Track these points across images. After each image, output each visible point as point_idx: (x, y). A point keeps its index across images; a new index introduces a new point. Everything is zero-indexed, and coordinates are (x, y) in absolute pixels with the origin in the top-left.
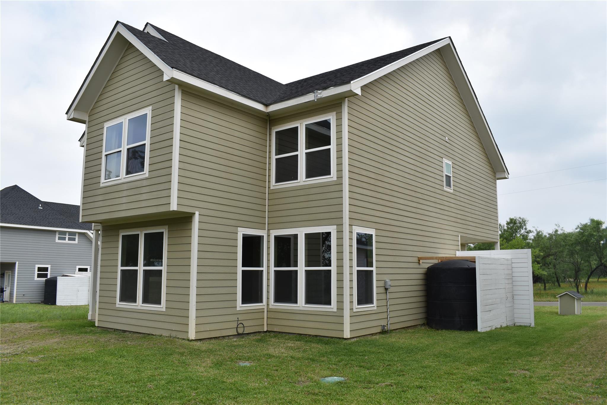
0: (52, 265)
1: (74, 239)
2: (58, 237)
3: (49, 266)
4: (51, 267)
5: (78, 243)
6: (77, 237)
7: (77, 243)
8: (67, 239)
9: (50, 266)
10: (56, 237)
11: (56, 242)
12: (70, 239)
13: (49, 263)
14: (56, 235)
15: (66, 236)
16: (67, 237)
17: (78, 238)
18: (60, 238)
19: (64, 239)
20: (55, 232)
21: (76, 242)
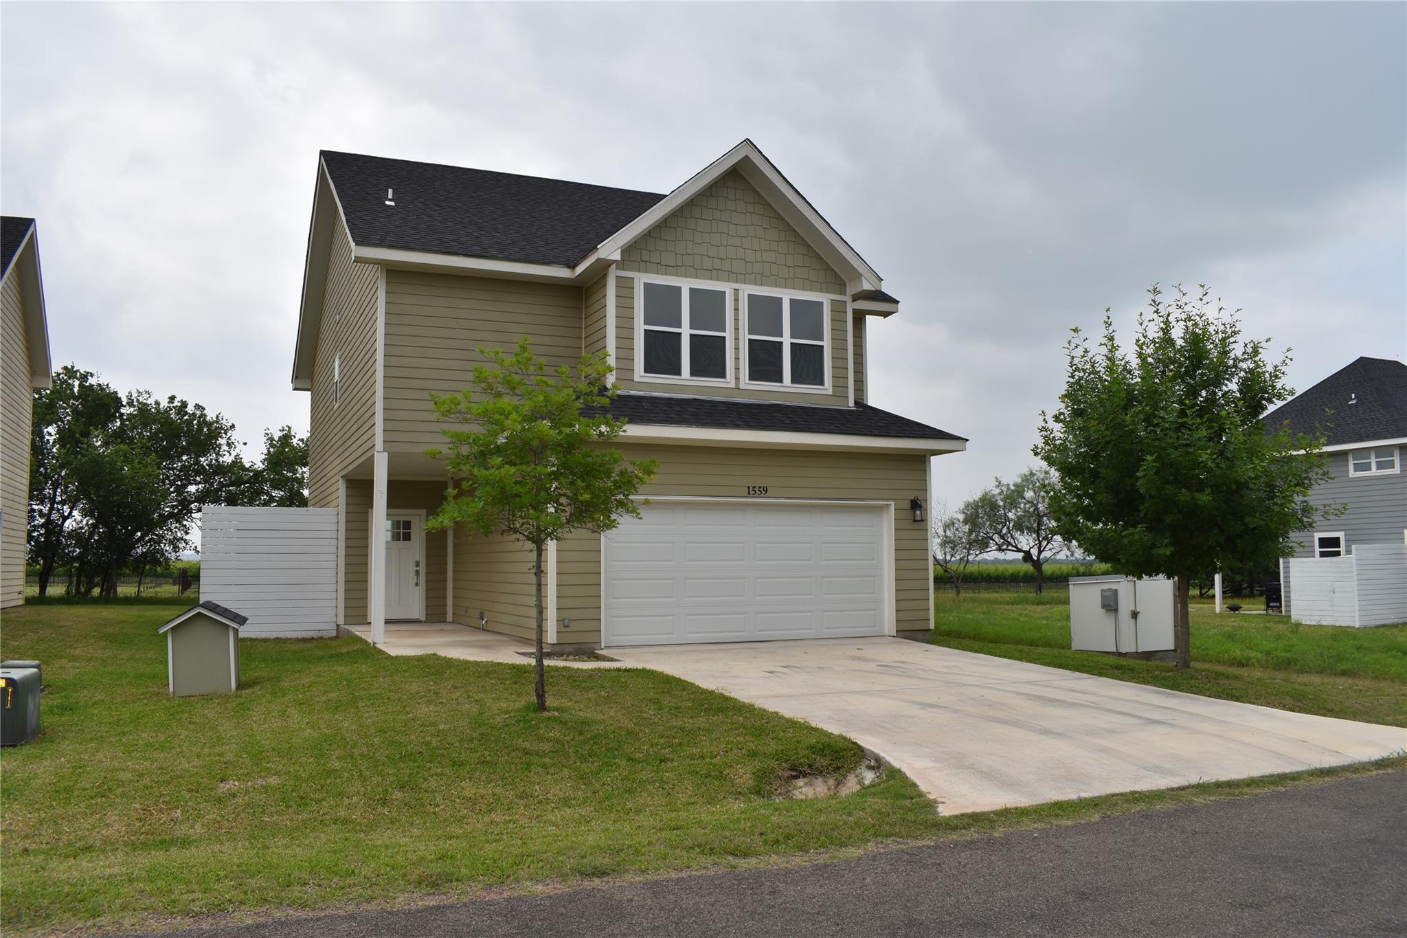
0: (1348, 532)
1: (1391, 465)
2: (1354, 464)
3: (1341, 535)
4: (1345, 535)
5: (1401, 471)
6: (1396, 459)
7: (1399, 472)
8: (1374, 466)
9: (1343, 533)
10: (1348, 465)
11: (1350, 476)
12: (1380, 466)
13: (1344, 527)
14: (1348, 460)
15: (1370, 459)
16: (1373, 461)
17: (1401, 460)
18: (1358, 468)
19: (1367, 467)
20: (1344, 454)
21: (1397, 470)
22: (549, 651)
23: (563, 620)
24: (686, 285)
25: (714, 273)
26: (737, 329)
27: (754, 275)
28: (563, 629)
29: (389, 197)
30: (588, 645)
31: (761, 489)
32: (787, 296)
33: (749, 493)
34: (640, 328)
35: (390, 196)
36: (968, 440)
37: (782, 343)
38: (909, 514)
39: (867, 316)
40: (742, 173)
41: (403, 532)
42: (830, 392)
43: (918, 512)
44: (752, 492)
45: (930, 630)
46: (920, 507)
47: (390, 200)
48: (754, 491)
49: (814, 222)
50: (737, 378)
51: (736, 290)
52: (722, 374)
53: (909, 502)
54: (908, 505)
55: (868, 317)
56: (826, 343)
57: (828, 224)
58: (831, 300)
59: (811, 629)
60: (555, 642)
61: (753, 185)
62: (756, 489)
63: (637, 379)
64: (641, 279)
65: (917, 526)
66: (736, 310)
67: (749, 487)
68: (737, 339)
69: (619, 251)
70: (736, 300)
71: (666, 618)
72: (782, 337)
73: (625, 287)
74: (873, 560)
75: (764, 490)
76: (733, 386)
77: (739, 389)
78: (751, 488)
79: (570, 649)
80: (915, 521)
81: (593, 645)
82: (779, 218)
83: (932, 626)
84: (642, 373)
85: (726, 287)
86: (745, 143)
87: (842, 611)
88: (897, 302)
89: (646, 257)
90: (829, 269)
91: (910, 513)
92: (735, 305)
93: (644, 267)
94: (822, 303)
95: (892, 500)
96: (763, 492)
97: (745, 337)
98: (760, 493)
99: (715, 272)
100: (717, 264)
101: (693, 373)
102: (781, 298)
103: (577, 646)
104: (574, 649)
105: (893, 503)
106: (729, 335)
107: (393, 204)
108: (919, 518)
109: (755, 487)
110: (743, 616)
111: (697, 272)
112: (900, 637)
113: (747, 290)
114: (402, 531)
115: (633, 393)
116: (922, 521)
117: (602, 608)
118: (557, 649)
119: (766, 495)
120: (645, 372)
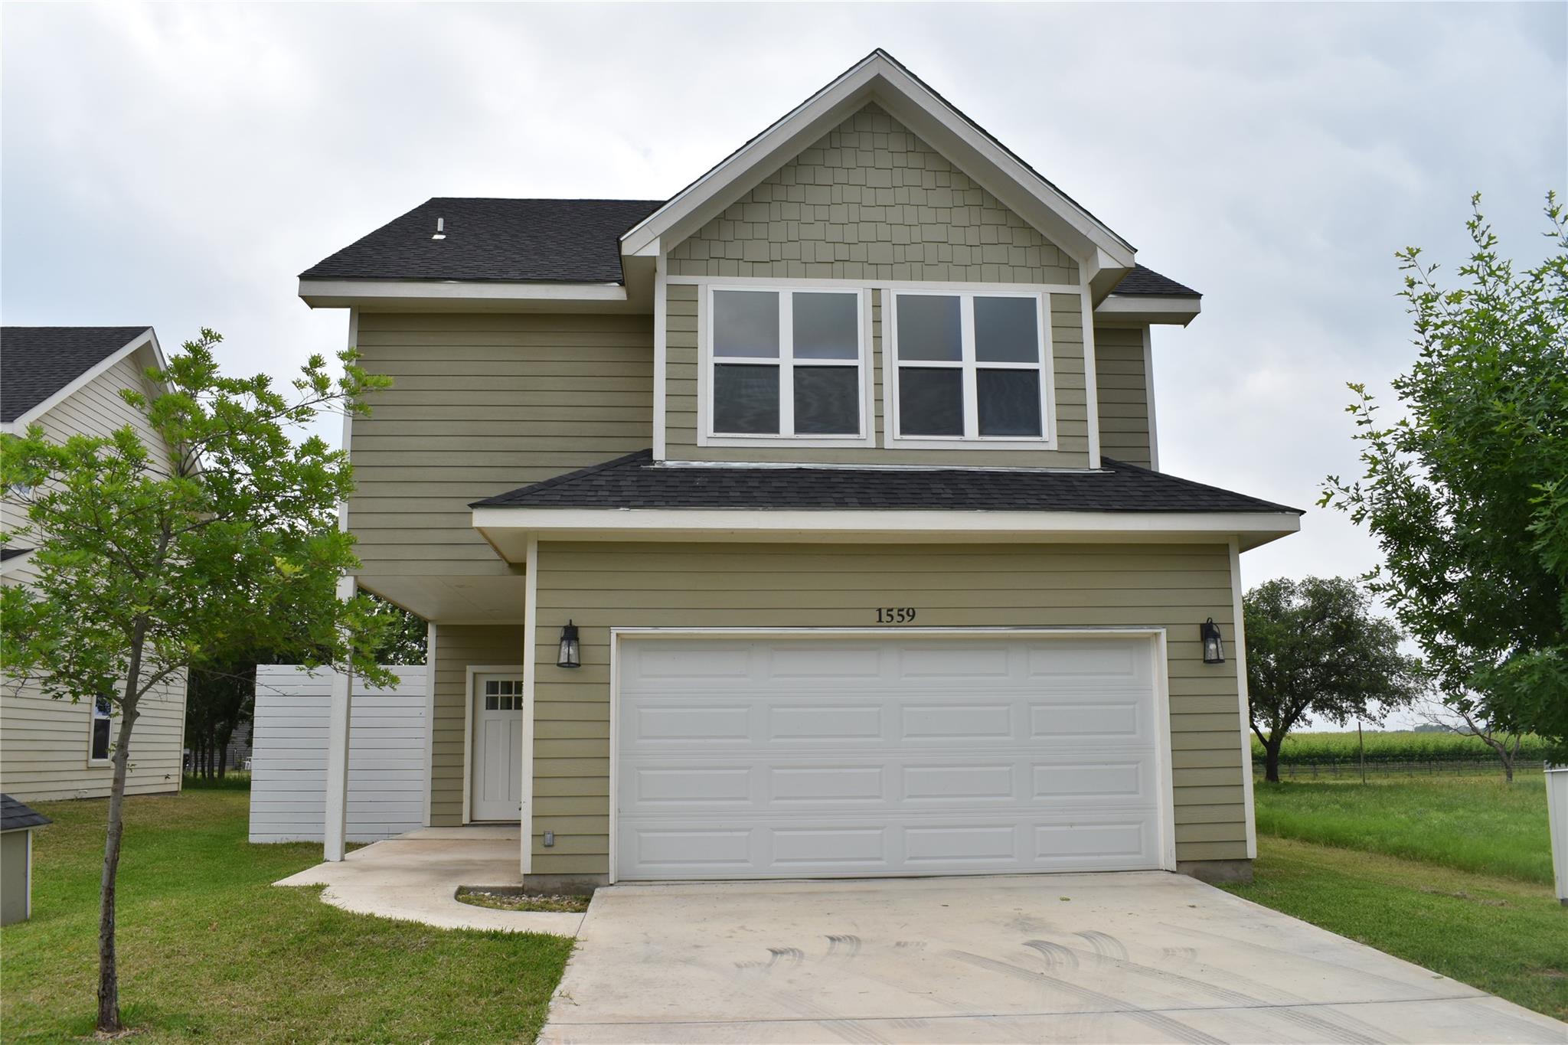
22: (520, 885)
23: (544, 835)
24: (786, 290)
25: (835, 267)
26: (878, 353)
27: (909, 264)
28: (544, 851)
29: (439, 230)
30: (586, 879)
31: (904, 613)
32: (967, 294)
33: (880, 621)
34: (707, 362)
35: (440, 228)
36: (1302, 512)
37: (960, 369)
38: (1196, 651)
39: (1151, 325)
40: (885, 108)
41: (515, 697)
42: (1054, 446)
43: (1212, 646)
44: (885, 618)
45: (1249, 860)
46: (1216, 636)
47: (440, 233)
48: (886, 616)
49: (1003, 168)
50: (880, 432)
51: (876, 291)
52: (851, 426)
53: (1199, 626)
54: (1195, 633)
55: (1154, 328)
56: (1045, 365)
57: (1030, 168)
58: (1051, 294)
59: (1010, 856)
60: (530, 873)
61: (905, 124)
62: (895, 613)
63: (701, 441)
64: (709, 288)
65: (1210, 670)
66: (877, 322)
67: (880, 610)
68: (878, 368)
69: (658, 242)
70: (877, 306)
71: (736, 834)
72: (960, 359)
73: (684, 301)
74: (1133, 733)
75: (908, 615)
76: (872, 443)
77: (883, 449)
78: (884, 612)
79: (556, 883)
80: (1210, 662)
81: (595, 879)
82: (952, 170)
83: (1252, 852)
84: (710, 432)
85: (860, 289)
86: (876, 55)
87: (1072, 825)
88: (1198, 296)
89: (717, 250)
90: (1045, 244)
91: (1200, 646)
92: (874, 314)
93: (715, 266)
94: (1034, 300)
95: (1163, 625)
96: (907, 618)
97: (893, 365)
98: (900, 619)
99: (838, 266)
100: (842, 252)
101: (800, 427)
102: (959, 297)
103: (564, 879)
104: (562, 883)
105: (1163, 631)
106: (863, 362)
107: (442, 237)
108: (1214, 657)
109: (891, 610)
110: (879, 832)
111: (807, 267)
112: (1189, 874)
113: (894, 289)
114: (499, 695)
115: (696, 464)
116: (1219, 661)
117: (612, 817)
118: (534, 883)
119: (912, 623)
120: (716, 430)
